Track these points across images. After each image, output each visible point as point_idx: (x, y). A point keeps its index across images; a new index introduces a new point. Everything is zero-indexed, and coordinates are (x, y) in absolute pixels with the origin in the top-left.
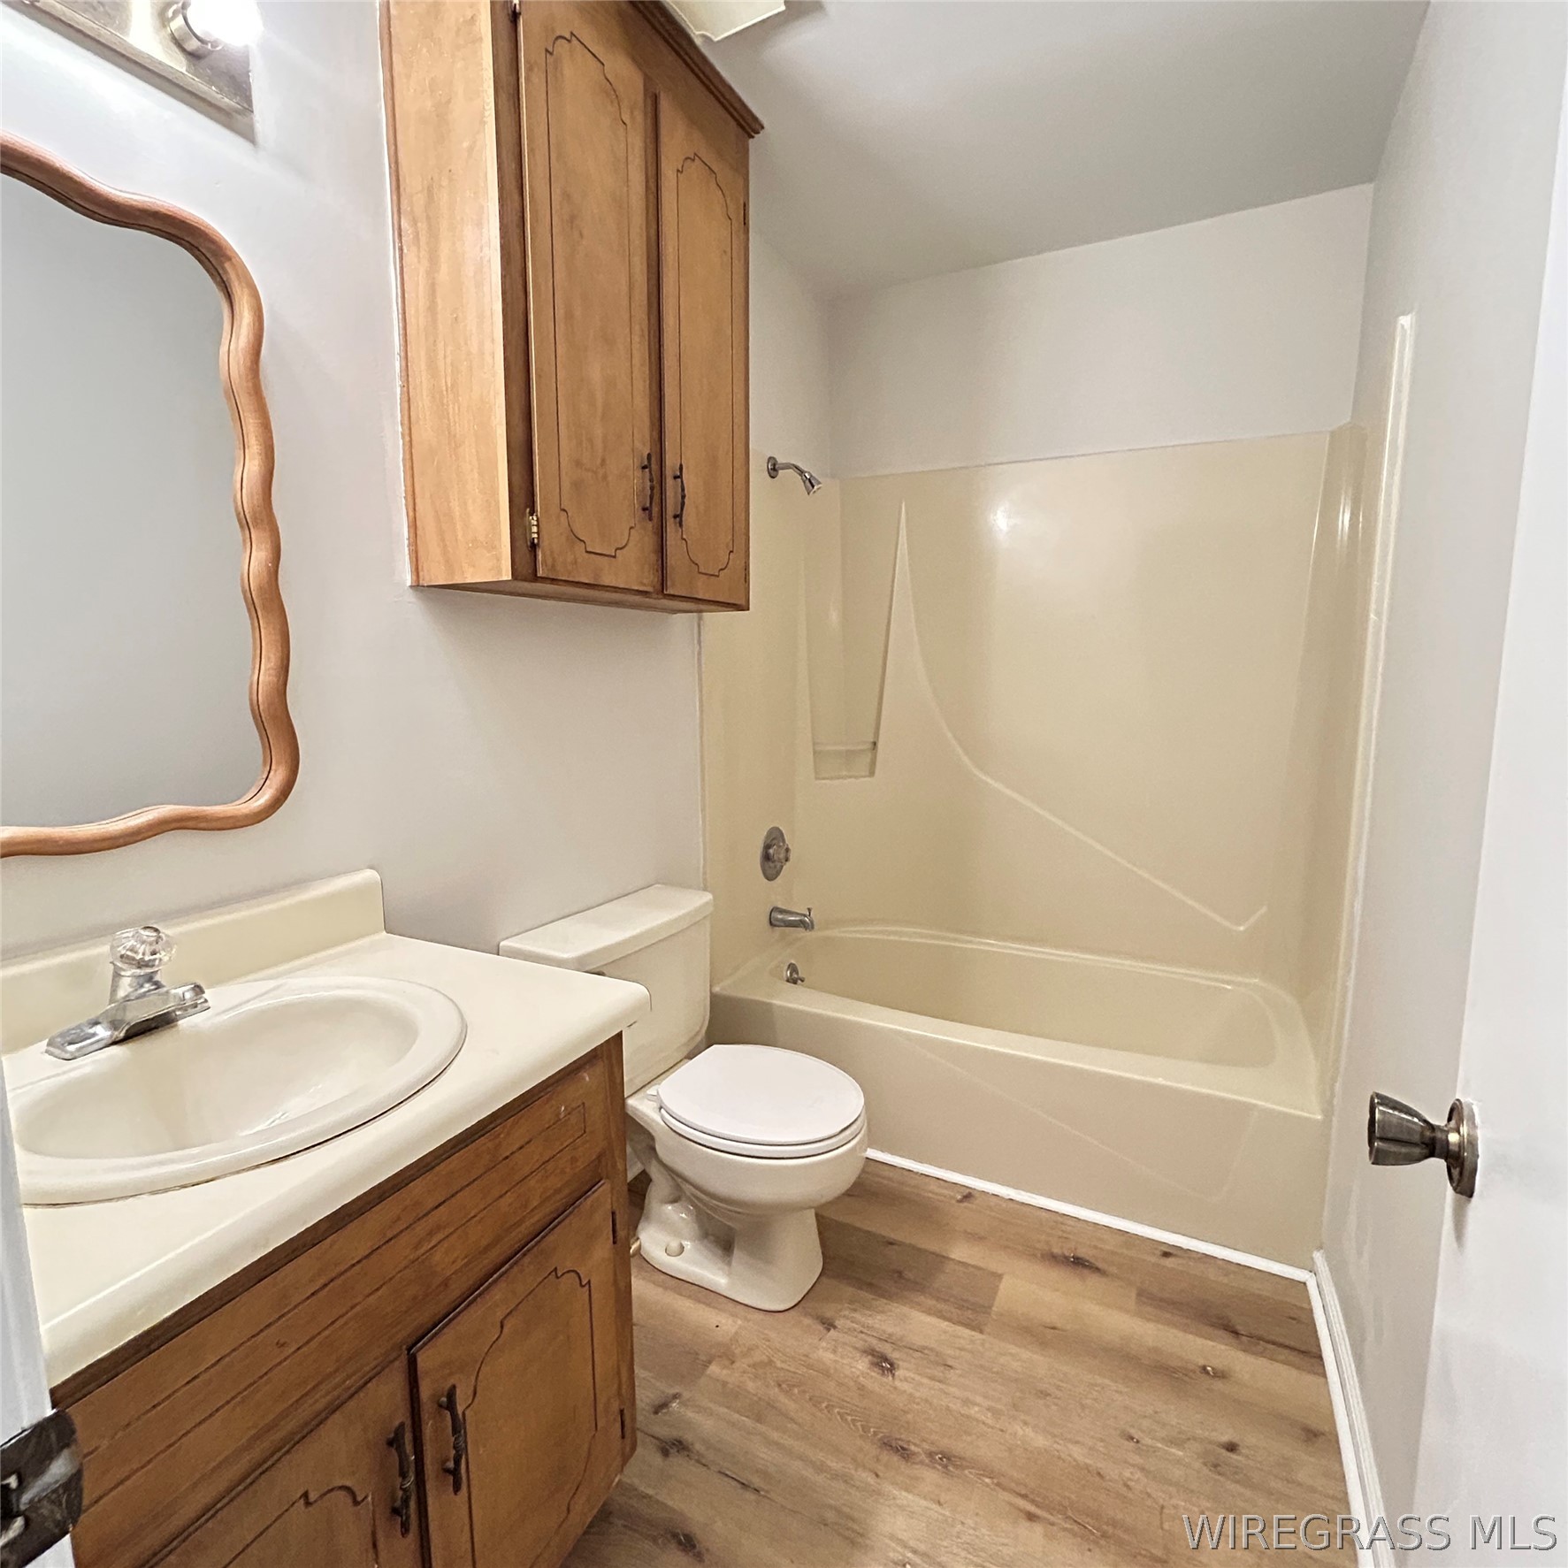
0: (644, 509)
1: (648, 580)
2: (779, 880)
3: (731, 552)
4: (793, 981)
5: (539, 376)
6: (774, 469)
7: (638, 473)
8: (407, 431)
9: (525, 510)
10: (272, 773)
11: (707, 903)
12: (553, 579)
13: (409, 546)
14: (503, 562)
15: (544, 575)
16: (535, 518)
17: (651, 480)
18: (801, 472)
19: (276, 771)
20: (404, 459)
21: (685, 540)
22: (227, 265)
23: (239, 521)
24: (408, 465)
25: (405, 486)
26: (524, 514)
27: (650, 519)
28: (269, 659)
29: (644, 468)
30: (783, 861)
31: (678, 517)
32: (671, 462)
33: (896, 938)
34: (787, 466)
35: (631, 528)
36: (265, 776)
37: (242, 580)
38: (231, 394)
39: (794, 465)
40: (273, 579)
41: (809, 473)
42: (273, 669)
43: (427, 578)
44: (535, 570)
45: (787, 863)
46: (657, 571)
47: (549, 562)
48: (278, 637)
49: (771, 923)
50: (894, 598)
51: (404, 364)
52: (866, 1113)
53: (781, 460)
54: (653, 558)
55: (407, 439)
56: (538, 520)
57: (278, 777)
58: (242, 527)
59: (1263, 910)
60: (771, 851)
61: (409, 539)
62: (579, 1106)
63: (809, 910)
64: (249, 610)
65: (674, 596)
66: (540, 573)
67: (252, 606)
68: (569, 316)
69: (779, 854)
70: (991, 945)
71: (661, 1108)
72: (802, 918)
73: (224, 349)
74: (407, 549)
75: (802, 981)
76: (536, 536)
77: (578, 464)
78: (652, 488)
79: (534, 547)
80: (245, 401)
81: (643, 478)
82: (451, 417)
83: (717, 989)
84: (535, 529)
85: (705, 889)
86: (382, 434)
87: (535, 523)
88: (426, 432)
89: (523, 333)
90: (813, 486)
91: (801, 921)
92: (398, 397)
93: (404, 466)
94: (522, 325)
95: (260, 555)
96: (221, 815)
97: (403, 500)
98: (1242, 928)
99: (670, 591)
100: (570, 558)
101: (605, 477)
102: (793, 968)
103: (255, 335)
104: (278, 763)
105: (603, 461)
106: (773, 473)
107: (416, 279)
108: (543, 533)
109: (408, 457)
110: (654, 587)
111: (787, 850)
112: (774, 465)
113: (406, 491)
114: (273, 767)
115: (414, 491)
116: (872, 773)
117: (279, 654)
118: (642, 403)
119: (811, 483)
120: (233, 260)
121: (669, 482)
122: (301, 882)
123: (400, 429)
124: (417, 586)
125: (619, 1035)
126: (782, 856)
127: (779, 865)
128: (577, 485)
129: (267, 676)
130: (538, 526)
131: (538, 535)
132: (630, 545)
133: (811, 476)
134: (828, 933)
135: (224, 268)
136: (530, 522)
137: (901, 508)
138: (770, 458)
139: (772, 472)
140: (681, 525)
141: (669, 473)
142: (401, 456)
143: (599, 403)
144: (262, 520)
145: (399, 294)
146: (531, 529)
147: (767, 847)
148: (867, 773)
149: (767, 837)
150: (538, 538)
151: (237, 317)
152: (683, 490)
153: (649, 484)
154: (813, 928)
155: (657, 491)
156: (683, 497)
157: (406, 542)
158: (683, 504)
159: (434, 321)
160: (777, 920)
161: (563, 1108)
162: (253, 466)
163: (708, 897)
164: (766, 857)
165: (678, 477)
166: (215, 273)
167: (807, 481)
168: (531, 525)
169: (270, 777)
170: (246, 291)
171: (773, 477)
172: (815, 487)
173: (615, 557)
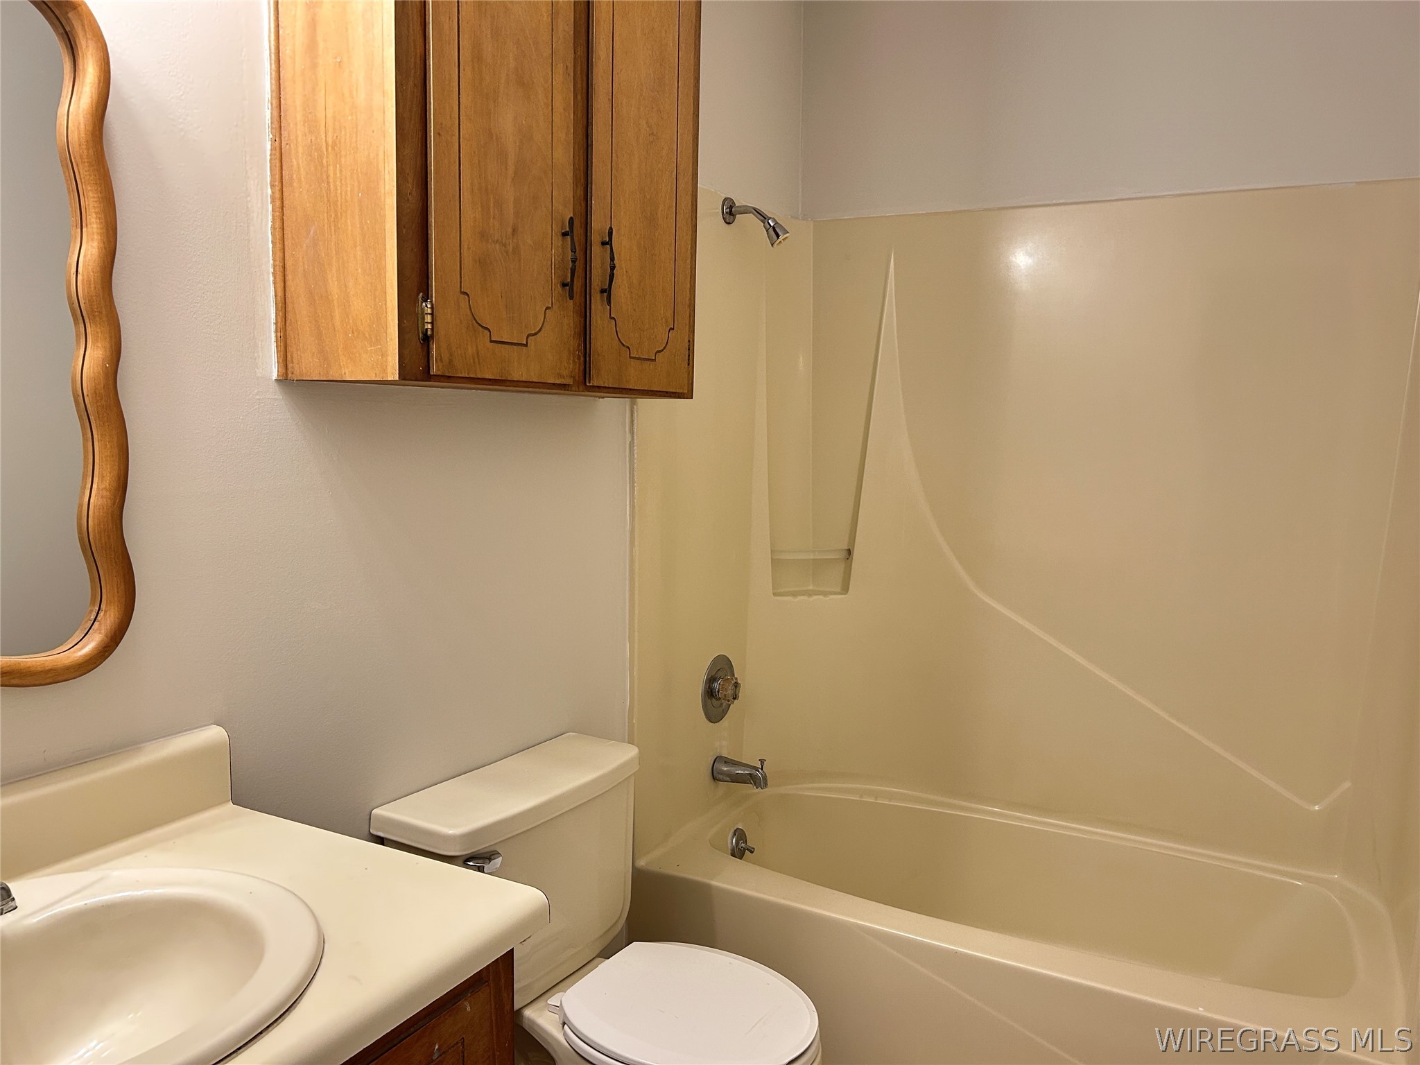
0: (564, 285)
1: (567, 369)
2: (725, 722)
3: (671, 329)
4: (739, 852)
5: (438, 134)
6: (730, 212)
7: (558, 241)
8: (278, 195)
9: (418, 295)
10: (102, 614)
11: (632, 760)
12: (449, 377)
13: (276, 331)
14: (390, 358)
15: (439, 373)
16: (429, 306)
17: (573, 250)
18: (764, 218)
19: (106, 611)
20: (273, 228)
21: (614, 318)
22: (70, 15)
23: (74, 314)
24: (278, 235)
25: (274, 260)
26: (416, 300)
27: (571, 298)
28: (102, 477)
29: (564, 234)
30: (731, 698)
31: (607, 292)
32: (598, 223)
33: (872, 800)
34: (746, 210)
35: (547, 308)
36: (93, 617)
37: (74, 381)
38: (69, 163)
39: (754, 209)
40: (111, 382)
41: (774, 220)
42: (106, 490)
43: (297, 372)
44: (428, 367)
45: (736, 701)
46: (579, 359)
47: (446, 357)
48: (116, 451)
49: (714, 778)
50: (877, 377)
51: (276, 114)
52: (821, 1040)
53: (740, 202)
54: (574, 343)
55: (278, 203)
56: (432, 308)
57: (109, 619)
58: (75, 320)
59: (1347, 785)
60: (716, 685)
61: (276, 324)
62: (457, 1043)
63: (762, 762)
64: (80, 417)
65: (599, 387)
66: (434, 371)
67: (85, 415)
68: (478, 58)
69: (726, 690)
70: (992, 814)
71: (564, 1024)
72: (753, 772)
73: (63, 110)
74: (273, 335)
75: (752, 852)
76: (429, 326)
77: (484, 236)
78: (574, 261)
79: (427, 339)
80: (84, 172)
81: (563, 247)
82: (331, 180)
83: (641, 863)
84: (428, 318)
85: (631, 742)
86: (249, 199)
87: (429, 311)
88: (300, 195)
89: (420, 85)
90: (778, 236)
91: (750, 775)
92: (268, 153)
93: (273, 235)
94: (419, 73)
95: (95, 356)
96: (39, 669)
97: (271, 275)
98: (1317, 808)
99: (595, 382)
100: (471, 350)
101: (516, 250)
102: (740, 835)
103: (100, 94)
104: (109, 603)
105: (514, 231)
106: (729, 218)
107: (293, 12)
108: (439, 323)
109: (278, 224)
110: (574, 377)
111: (737, 685)
112: (731, 208)
113: (274, 266)
114: (103, 606)
115: (284, 267)
116: (845, 589)
117: (115, 473)
118: (564, 155)
119: (775, 232)
120: (79, 9)
121: (596, 249)
122: (130, 744)
123: (269, 191)
124: (286, 380)
125: (511, 953)
126: (730, 692)
127: (725, 703)
128: (483, 263)
129: (99, 495)
130: (432, 314)
131: (433, 326)
132: (547, 327)
133: (777, 223)
134: (783, 790)
135: (68, 19)
136: (423, 310)
137: (889, 261)
138: (726, 199)
139: (728, 216)
140: (609, 303)
141: (596, 239)
142: (270, 224)
143: (511, 159)
144: (101, 313)
145: (273, 30)
146: (424, 318)
147: (711, 680)
148: (839, 590)
149: (711, 668)
150: (432, 329)
151: (80, 74)
152: (612, 259)
153: (570, 254)
154: (766, 785)
155: (580, 264)
156: (613, 268)
157: (273, 327)
158: (612, 277)
159: (314, 66)
160: (722, 773)
161: (437, 1047)
162: (90, 250)
163: (632, 752)
164: (710, 693)
165: (607, 243)
166: (58, 23)
167: (771, 230)
168: (423, 314)
169: (99, 618)
170: (92, 44)
171: (729, 223)
172: (781, 238)
173: (526, 345)
